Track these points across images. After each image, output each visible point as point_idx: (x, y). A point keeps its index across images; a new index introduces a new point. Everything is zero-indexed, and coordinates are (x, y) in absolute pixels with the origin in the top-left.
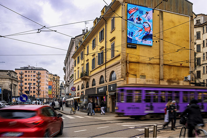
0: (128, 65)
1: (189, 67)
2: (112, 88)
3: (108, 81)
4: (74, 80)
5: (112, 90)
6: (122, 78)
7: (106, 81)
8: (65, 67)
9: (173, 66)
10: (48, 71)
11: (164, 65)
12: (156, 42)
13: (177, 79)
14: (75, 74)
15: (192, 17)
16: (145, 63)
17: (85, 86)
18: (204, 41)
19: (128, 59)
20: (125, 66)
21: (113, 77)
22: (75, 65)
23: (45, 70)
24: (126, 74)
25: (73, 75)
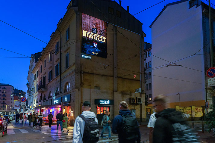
0: (82, 75)
1: (140, 81)
2: (66, 99)
3: (63, 92)
4: (34, 93)
5: (66, 101)
6: (76, 88)
7: (61, 93)
8: (28, 83)
9: (126, 79)
10: (14, 87)
11: (118, 77)
12: (110, 55)
13: (129, 92)
14: (35, 87)
15: (142, 35)
16: (99, 75)
17: (43, 99)
18: (147, 64)
19: (82, 70)
20: (79, 76)
21: (67, 88)
22: (35, 80)
23: (11, 86)
24: (80, 84)
25: (33, 89)
